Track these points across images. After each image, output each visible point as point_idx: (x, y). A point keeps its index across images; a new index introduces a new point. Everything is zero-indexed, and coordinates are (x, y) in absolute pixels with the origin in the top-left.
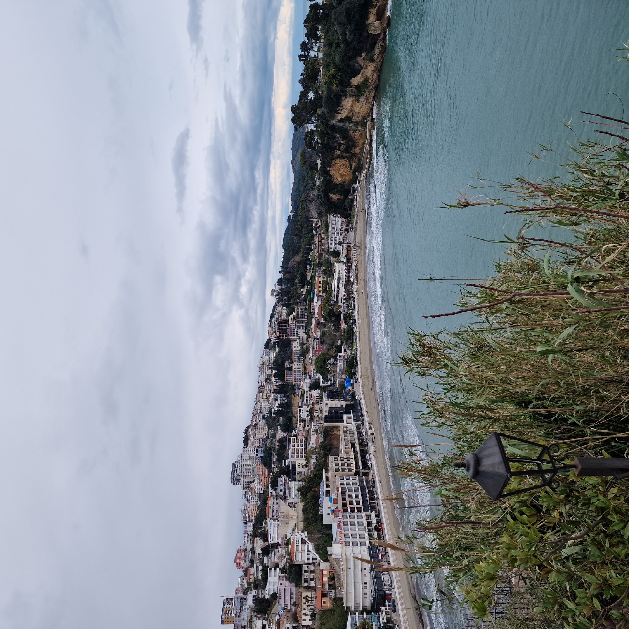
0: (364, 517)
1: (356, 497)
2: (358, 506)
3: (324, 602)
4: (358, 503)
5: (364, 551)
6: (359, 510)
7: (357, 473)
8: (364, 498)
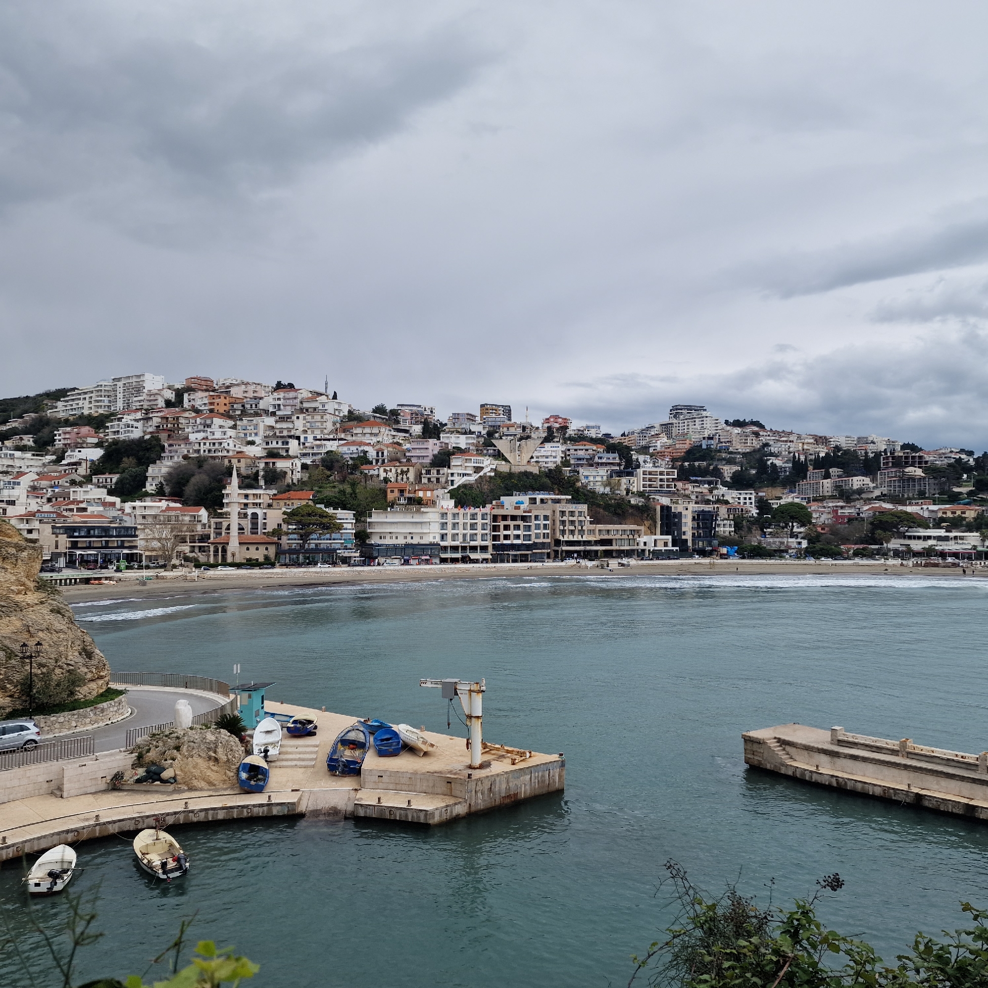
0: (484, 543)
1: (515, 535)
2: (502, 537)
3: (392, 491)
4: (506, 537)
5: (434, 537)
6: (495, 538)
7: (558, 542)
8: (513, 547)
